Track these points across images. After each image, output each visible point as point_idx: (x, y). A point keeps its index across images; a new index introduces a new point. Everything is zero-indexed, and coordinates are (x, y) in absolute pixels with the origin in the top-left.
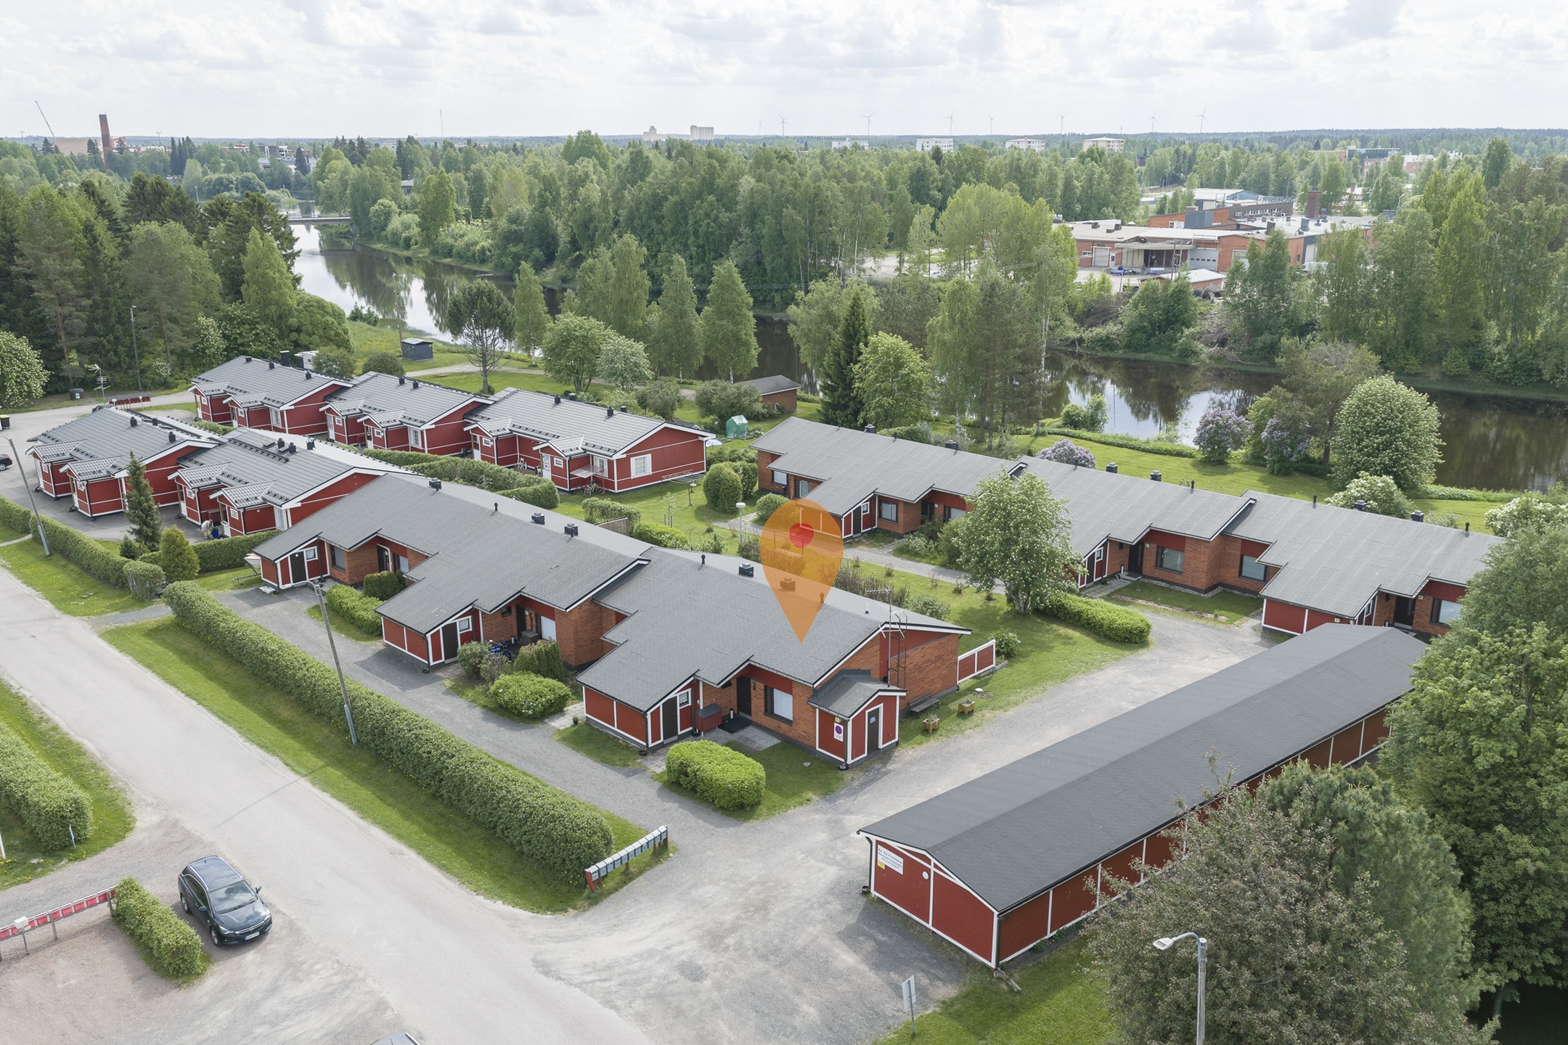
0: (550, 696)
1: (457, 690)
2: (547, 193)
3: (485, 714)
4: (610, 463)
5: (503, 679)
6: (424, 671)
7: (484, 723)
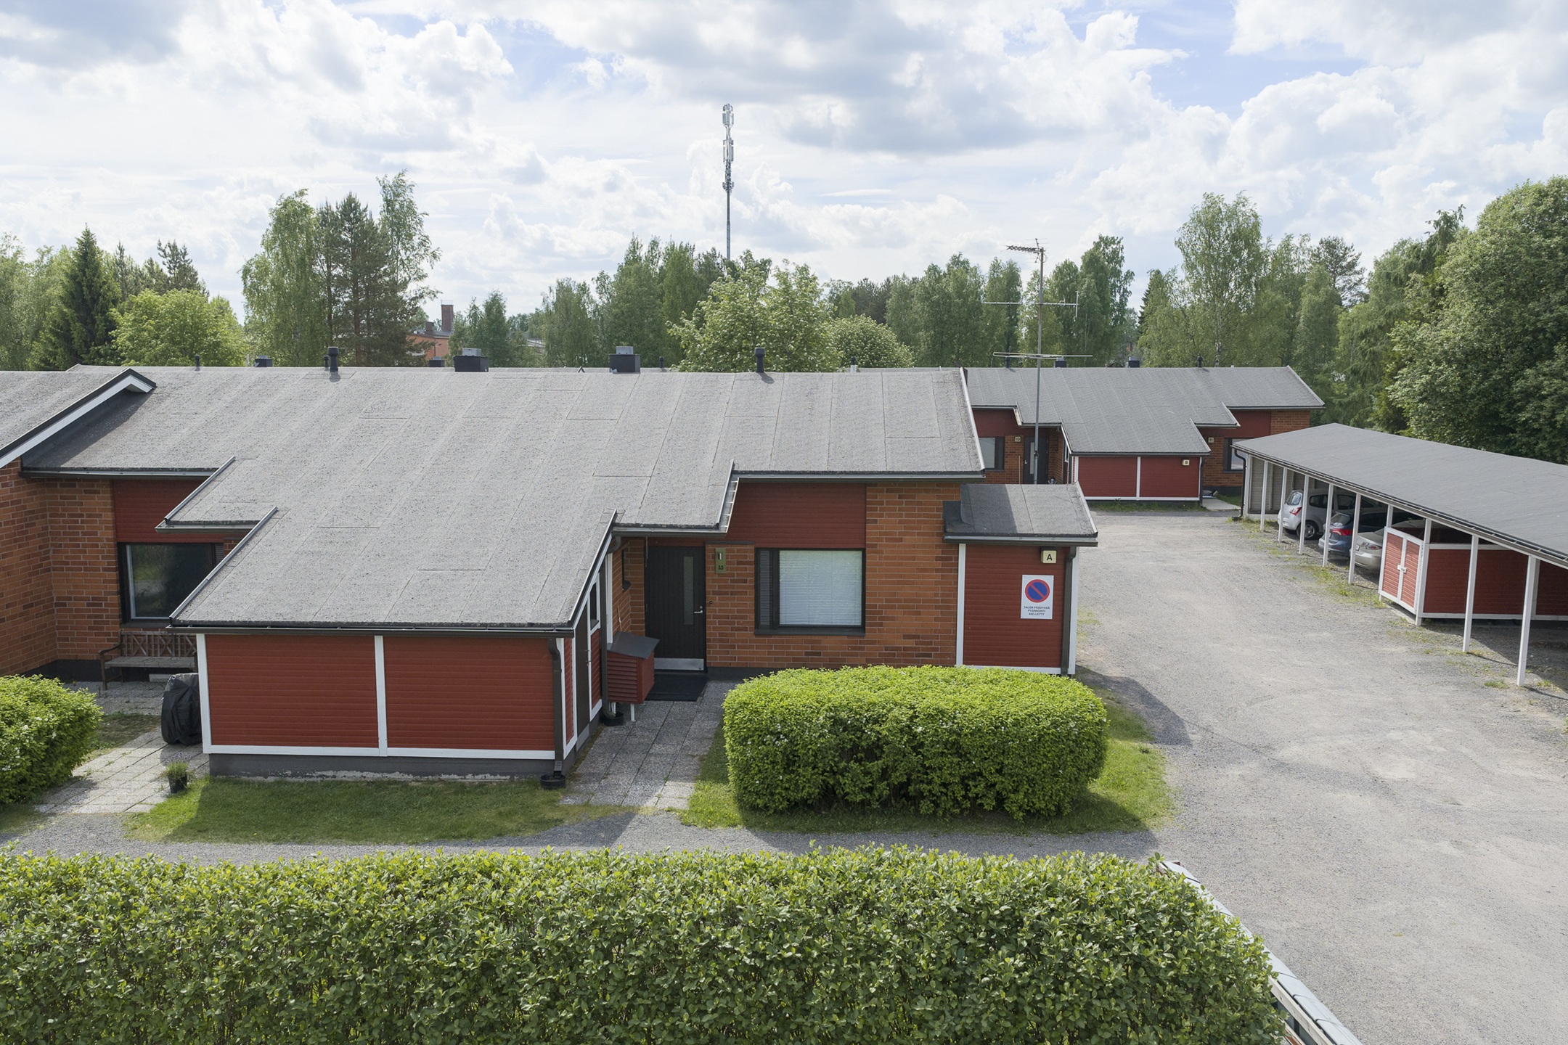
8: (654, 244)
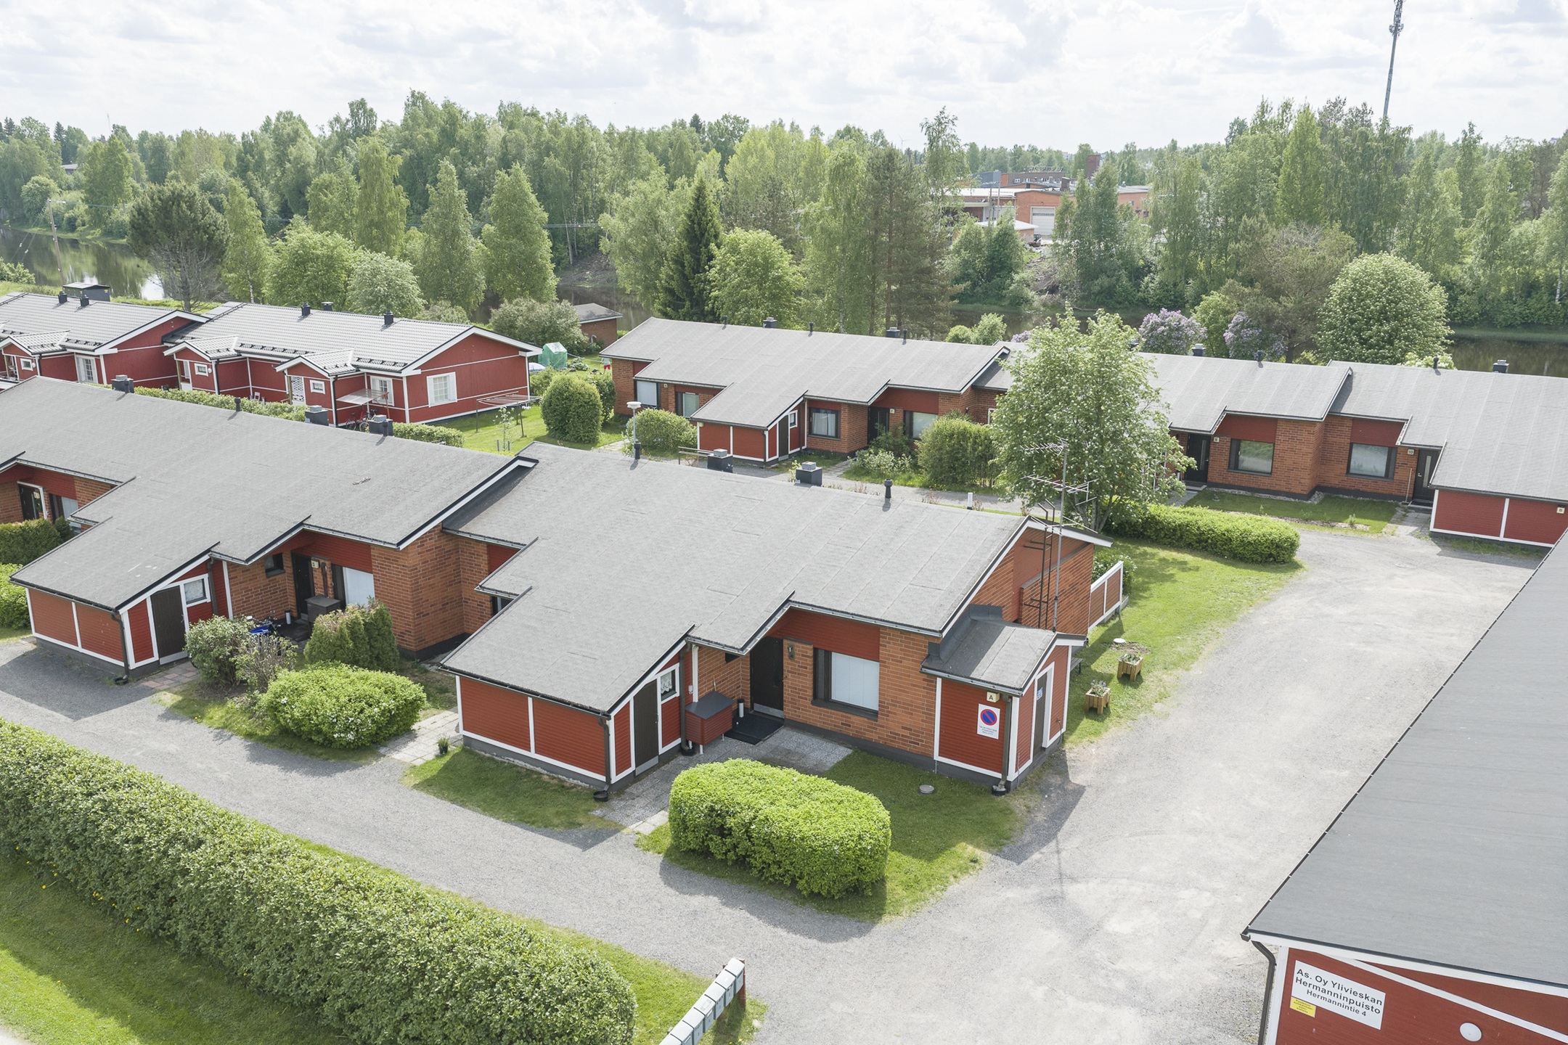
0: (388, 703)
1: (189, 710)
2: (248, 156)
3: (251, 748)
4: (397, 383)
5: (286, 678)
6: (118, 681)
7: (254, 767)
8: (1287, 106)
